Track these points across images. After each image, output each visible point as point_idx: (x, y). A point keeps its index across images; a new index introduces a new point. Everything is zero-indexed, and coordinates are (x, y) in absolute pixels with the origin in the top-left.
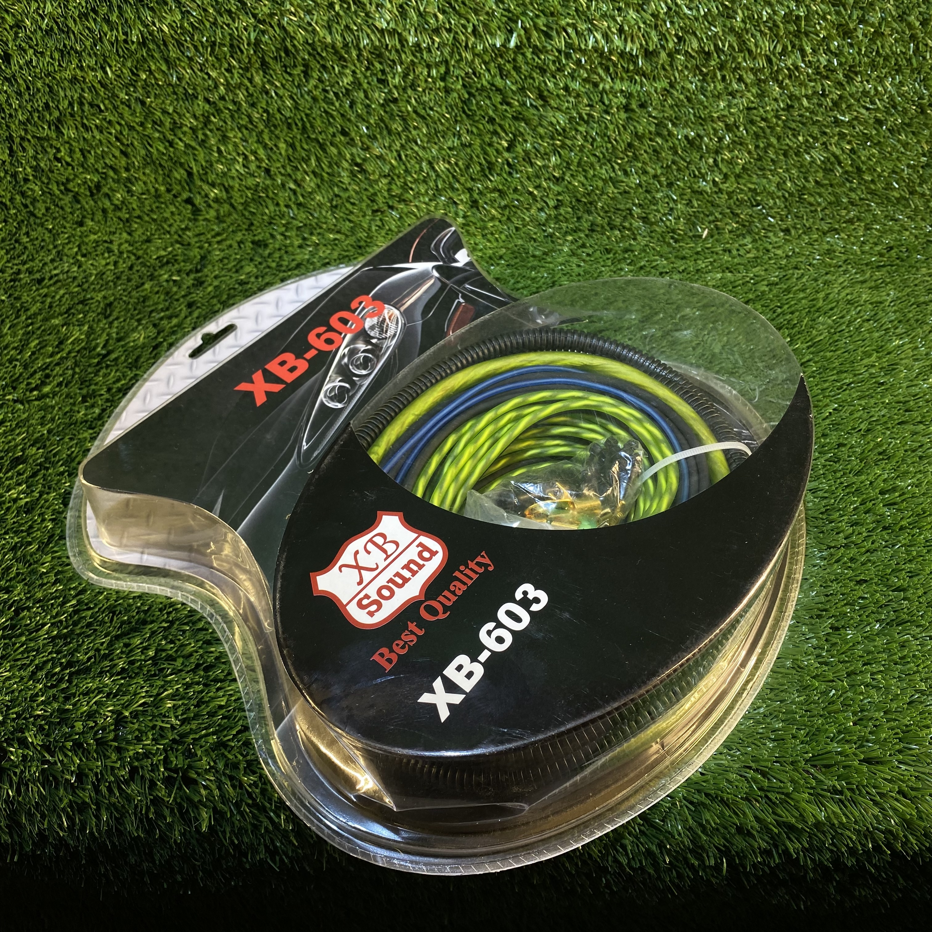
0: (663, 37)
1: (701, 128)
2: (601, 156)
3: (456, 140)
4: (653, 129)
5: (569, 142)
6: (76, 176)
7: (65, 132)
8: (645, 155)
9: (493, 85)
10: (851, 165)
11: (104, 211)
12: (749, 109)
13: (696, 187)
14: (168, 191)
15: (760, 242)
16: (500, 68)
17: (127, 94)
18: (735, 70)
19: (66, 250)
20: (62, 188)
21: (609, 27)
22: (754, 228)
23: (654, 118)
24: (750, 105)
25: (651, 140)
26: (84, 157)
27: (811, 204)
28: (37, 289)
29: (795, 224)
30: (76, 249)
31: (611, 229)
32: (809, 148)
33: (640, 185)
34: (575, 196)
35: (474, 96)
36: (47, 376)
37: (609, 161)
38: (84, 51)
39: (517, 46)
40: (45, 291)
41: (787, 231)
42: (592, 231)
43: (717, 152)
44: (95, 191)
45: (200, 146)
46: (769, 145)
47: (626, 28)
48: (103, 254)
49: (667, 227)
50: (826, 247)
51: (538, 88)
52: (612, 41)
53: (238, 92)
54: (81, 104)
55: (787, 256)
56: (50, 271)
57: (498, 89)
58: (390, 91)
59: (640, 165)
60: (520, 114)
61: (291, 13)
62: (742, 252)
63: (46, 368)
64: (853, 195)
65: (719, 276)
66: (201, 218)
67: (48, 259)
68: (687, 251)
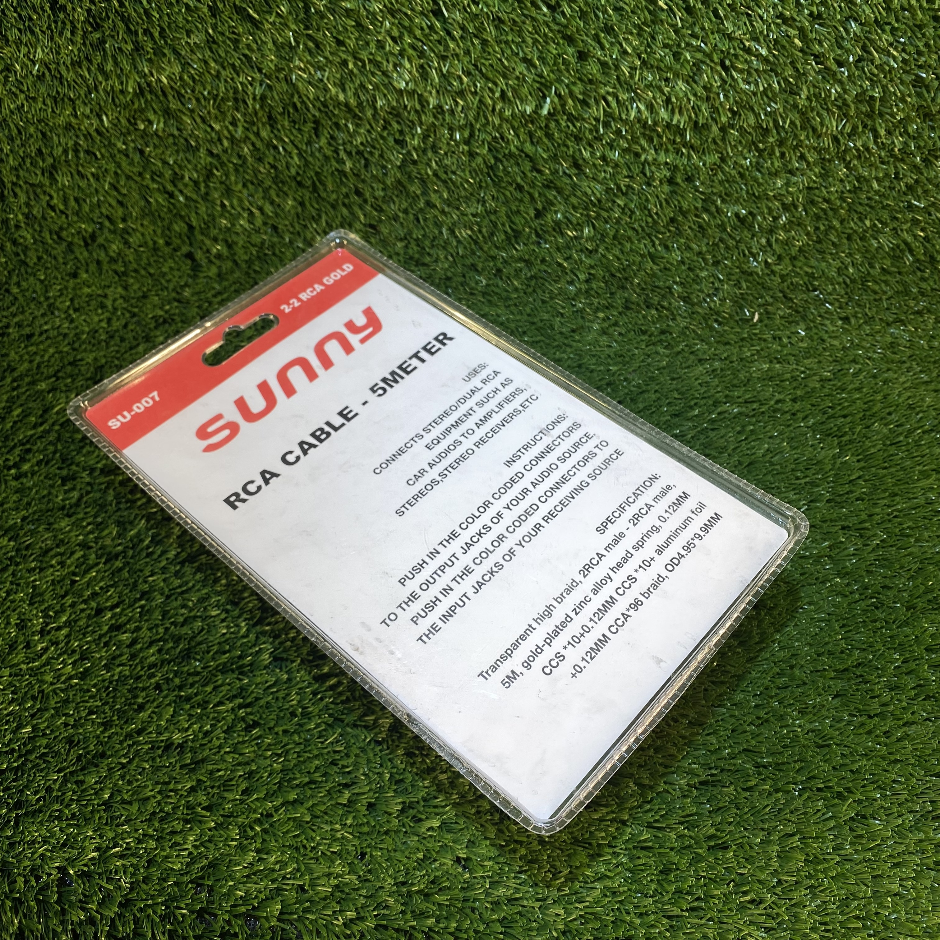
0: (715, 110)
1: (754, 206)
2: (640, 230)
3: (480, 207)
4: (699, 205)
5: (605, 214)
6: (69, 225)
7: (59, 179)
8: (689, 231)
9: (522, 151)
10: (925, 254)
11: (99, 262)
12: (809, 188)
13: (745, 267)
14: (168, 244)
15: (814, 331)
16: (531, 135)
17: (124, 143)
18: (797, 147)
19: (57, 304)
20: (55, 237)
21: (654, 98)
22: (808, 314)
23: (701, 193)
24: (811, 185)
25: (696, 216)
26: (79, 205)
27: (875, 293)
28: (26, 347)
29: (856, 312)
30: (68, 303)
31: (648, 307)
32: (876, 232)
33: (683, 262)
34: (608, 271)
35: (501, 162)
36: (28, 451)
37: (649, 235)
38: (78, 98)
39: (549, 113)
40: (33, 349)
41: (846, 319)
42: (627, 308)
43: (771, 231)
44: (89, 241)
45: (202, 199)
46: (831, 227)
47: (674, 100)
48: (96, 310)
49: (711, 309)
50: (889, 339)
51: (573, 157)
52: (657, 113)
53: (243, 145)
54: (76, 151)
55: (844, 348)
56: (41, 326)
57: (527, 156)
58: (409, 153)
59: (683, 241)
60: (552, 182)
61: (300, 69)
62: (794, 340)
63: (28, 442)
64: (924, 285)
65: (766, 366)
66: (202, 275)
67: (38, 313)
68: (732, 336)
